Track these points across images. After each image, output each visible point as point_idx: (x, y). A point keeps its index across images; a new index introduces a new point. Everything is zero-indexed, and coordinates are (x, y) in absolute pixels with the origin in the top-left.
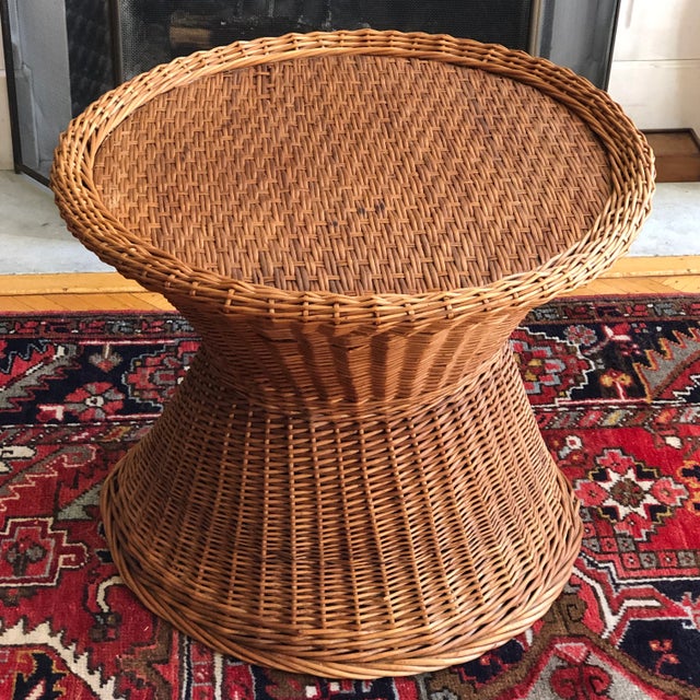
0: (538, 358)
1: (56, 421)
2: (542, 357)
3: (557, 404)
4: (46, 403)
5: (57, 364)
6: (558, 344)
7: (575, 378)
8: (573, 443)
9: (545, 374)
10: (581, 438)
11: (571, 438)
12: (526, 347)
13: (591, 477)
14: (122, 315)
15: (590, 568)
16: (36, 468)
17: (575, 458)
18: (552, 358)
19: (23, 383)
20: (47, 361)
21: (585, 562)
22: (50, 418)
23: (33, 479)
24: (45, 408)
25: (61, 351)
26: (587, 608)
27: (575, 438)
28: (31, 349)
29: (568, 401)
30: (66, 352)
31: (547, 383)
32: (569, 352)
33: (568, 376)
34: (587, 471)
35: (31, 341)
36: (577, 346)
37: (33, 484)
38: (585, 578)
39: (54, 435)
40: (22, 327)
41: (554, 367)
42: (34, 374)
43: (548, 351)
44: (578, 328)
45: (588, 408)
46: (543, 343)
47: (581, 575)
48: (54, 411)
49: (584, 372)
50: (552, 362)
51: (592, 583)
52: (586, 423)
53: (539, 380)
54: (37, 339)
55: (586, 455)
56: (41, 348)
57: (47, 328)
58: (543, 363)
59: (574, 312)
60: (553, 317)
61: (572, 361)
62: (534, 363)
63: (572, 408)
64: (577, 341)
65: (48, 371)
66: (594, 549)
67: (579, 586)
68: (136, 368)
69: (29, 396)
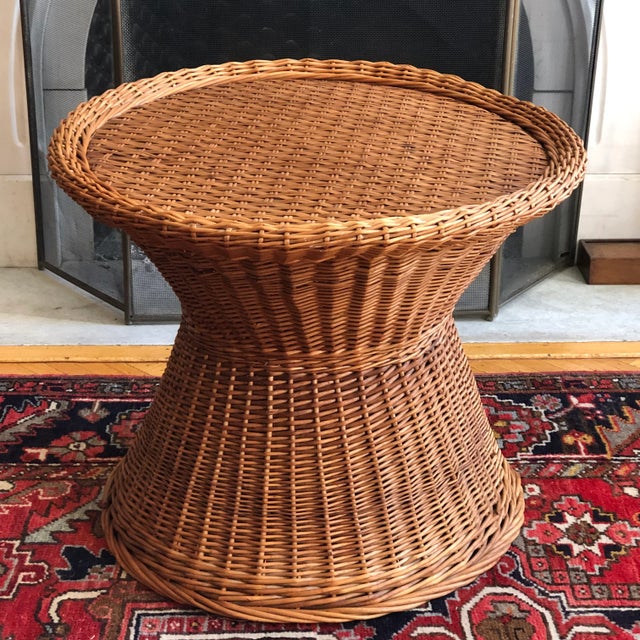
0: (503, 420)
1: (38, 461)
2: (508, 419)
3: (519, 458)
4: (31, 447)
5: (48, 416)
6: (524, 409)
7: (538, 436)
8: (532, 490)
9: (510, 433)
10: (540, 486)
11: (530, 486)
12: (493, 411)
13: (547, 519)
14: (115, 379)
15: (540, 597)
16: (12, 499)
17: (533, 502)
18: (517, 420)
19: (14, 430)
20: (39, 413)
21: (536, 591)
22: (34, 459)
23: (8, 508)
24: (29, 451)
25: (53, 405)
26: (535, 631)
27: (534, 486)
28: (26, 403)
29: (530, 455)
30: (58, 407)
31: (510, 441)
32: (534, 415)
33: (532, 435)
34: (543, 514)
35: (27, 397)
36: (542, 411)
37: (7, 512)
38: (535, 606)
39: (33, 473)
40: (21, 386)
41: (519, 427)
42: (24, 423)
43: (514, 415)
44: (544, 397)
45: (548, 461)
46: (509, 408)
47: (531, 602)
48: (38, 454)
49: (547, 432)
50: (517, 423)
51: (542, 610)
52: (545, 473)
53: (502, 438)
54: (33, 396)
55: (544, 500)
56: (35, 402)
57: (44, 387)
58: (509, 424)
59: (542, 384)
60: (521, 387)
61: (537, 423)
62: (500, 424)
63: (533, 461)
64: (542, 407)
65: (39, 421)
66: (546, 580)
67: (529, 612)
68: (121, 419)
69: (17, 440)
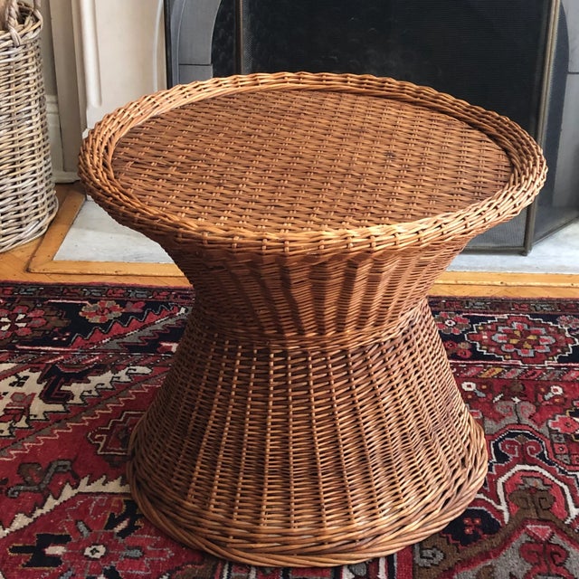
0: (534, 335)
1: (171, 353)
2: (538, 334)
3: (546, 365)
4: (165, 341)
5: (178, 318)
6: (552, 327)
7: (562, 348)
8: (556, 390)
9: (539, 345)
10: (563, 388)
11: (555, 387)
12: (526, 327)
13: (568, 414)
15: (560, 474)
16: (151, 381)
17: (557, 400)
18: (545, 335)
19: (152, 328)
20: (171, 316)
21: (558, 470)
22: (168, 350)
23: (147, 387)
24: (164, 344)
25: (183, 310)
26: (555, 501)
27: (558, 388)
28: (162, 308)
29: (555, 363)
30: (186, 311)
31: (539, 351)
32: (560, 332)
33: (557, 347)
34: (565, 410)
35: (163, 303)
36: (566, 329)
37: (147, 391)
38: (556, 481)
39: (167, 361)
40: (158, 294)
41: (547, 341)
42: (160, 323)
43: (543, 331)
44: (568, 318)
45: (570, 369)
46: (539, 325)
47: (553, 478)
48: (171, 347)
49: (570, 345)
50: (545, 338)
51: (561, 484)
52: (567, 378)
53: (533, 348)
54: (167, 303)
55: (566, 399)
56: (169, 308)
57: (176, 296)
58: (539, 338)
59: (566, 307)
60: (550, 309)
61: (561, 337)
62: (531, 337)
63: (559, 368)
64: (566, 326)
65: (171, 322)
66: (566, 462)
67: (551, 485)
69: (155, 336)
